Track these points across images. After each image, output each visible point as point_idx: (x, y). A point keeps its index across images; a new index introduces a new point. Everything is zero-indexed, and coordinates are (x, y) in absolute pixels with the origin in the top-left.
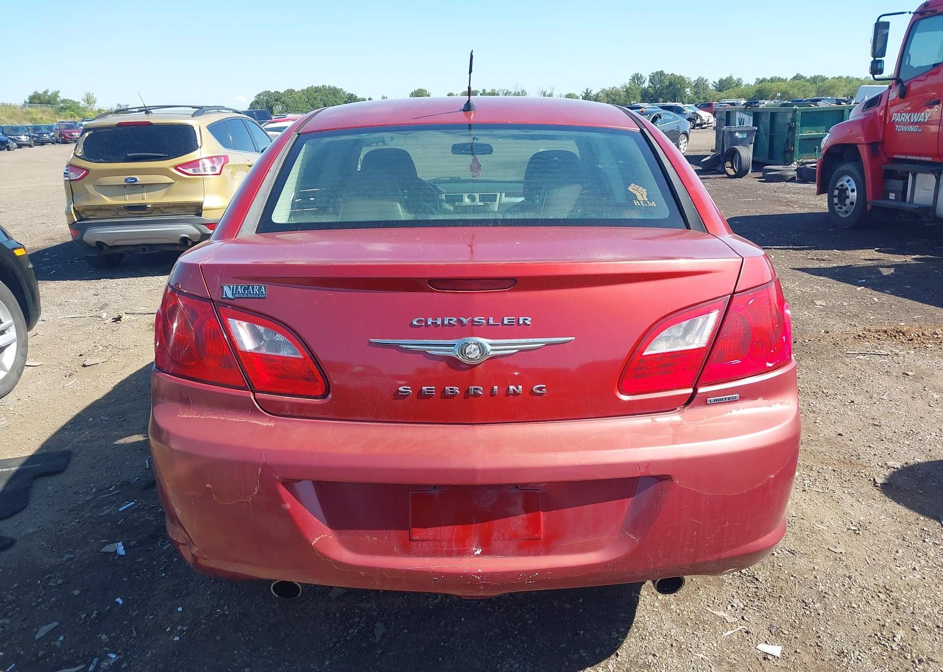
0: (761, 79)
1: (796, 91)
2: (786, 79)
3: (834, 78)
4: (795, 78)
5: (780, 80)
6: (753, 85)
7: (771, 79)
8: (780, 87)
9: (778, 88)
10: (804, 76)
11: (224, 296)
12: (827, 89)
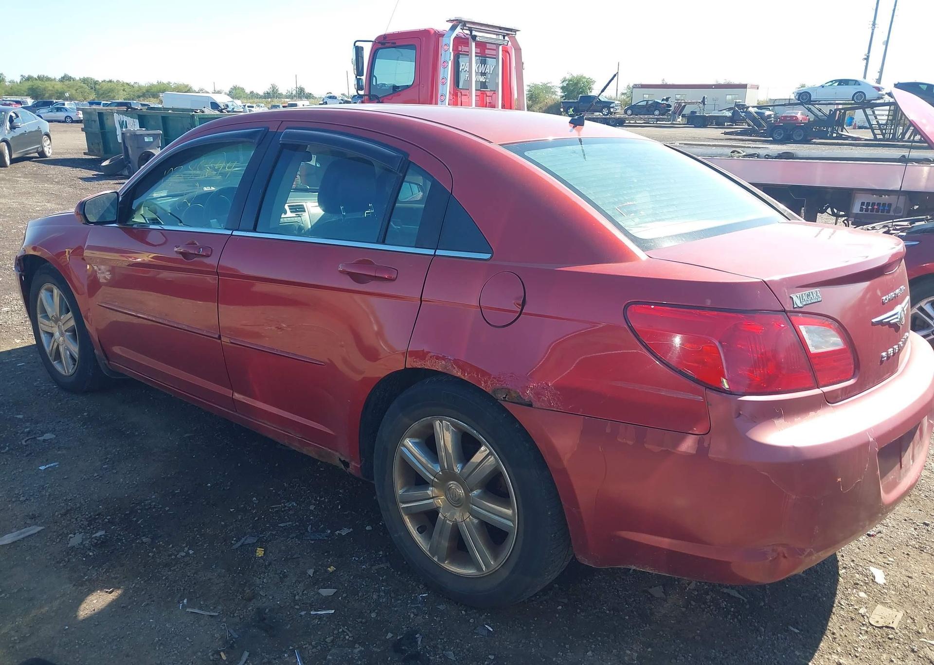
0: (27, 76)
1: (74, 92)
2: (55, 79)
3: (104, 81)
4: (63, 78)
5: (48, 79)
6: (19, 82)
7: (38, 77)
8: (56, 87)
9: (53, 87)
10: (73, 77)
11: (795, 306)
12: (106, 92)
